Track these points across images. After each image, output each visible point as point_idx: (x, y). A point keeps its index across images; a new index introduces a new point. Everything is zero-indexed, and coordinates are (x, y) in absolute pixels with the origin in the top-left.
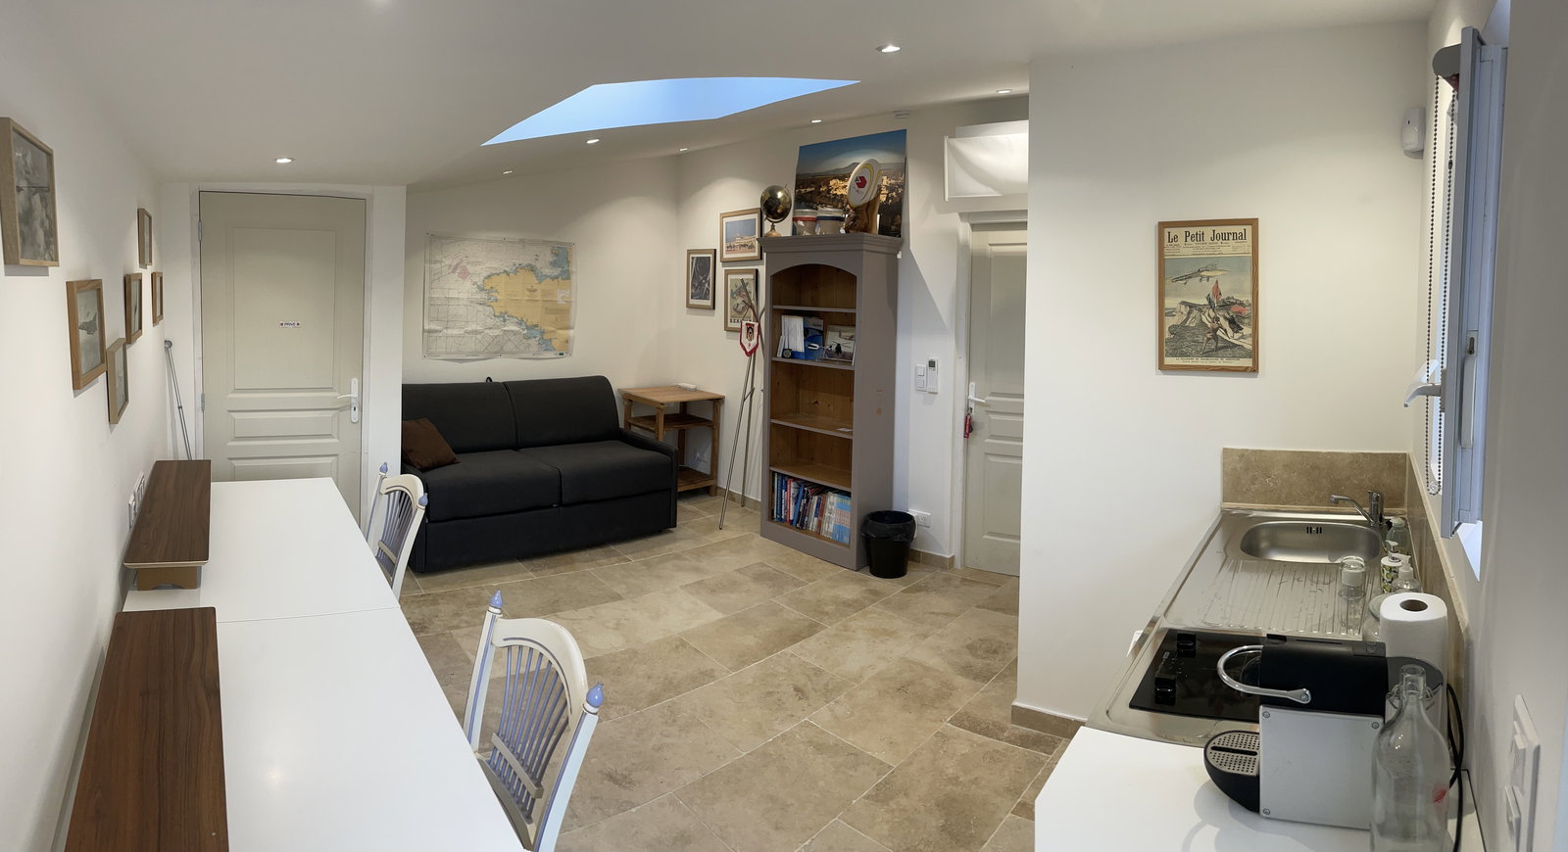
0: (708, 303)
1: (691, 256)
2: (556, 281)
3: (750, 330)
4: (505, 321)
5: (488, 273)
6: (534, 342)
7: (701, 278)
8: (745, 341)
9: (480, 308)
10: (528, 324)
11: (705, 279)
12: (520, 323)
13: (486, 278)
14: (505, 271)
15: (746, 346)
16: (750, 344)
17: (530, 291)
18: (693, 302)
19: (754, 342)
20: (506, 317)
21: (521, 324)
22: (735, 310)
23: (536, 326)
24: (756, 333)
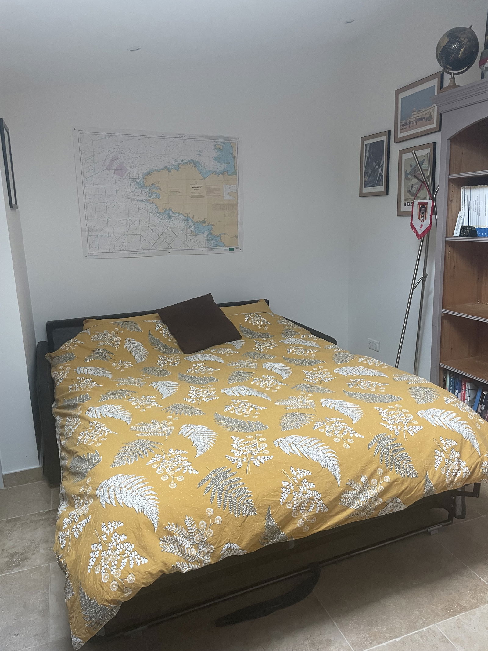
0: (381, 189)
1: (365, 142)
2: (221, 176)
3: (423, 210)
4: (170, 217)
5: (148, 169)
6: (202, 238)
7: (374, 164)
8: (417, 223)
9: (142, 205)
10: (195, 220)
11: (378, 164)
12: (186, 219)
13: (146, 175)
14: (166, 167)
15: (418, 228)
16: (421, 226)
17: (194, 187)
18: (366, 190)
19: (427, 222)
20: (171, 213)
21: (187, 221)
22: (409, 192)
23: (204, 222)
24: (429, 211)
